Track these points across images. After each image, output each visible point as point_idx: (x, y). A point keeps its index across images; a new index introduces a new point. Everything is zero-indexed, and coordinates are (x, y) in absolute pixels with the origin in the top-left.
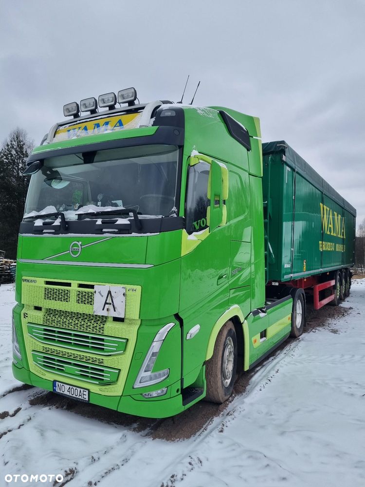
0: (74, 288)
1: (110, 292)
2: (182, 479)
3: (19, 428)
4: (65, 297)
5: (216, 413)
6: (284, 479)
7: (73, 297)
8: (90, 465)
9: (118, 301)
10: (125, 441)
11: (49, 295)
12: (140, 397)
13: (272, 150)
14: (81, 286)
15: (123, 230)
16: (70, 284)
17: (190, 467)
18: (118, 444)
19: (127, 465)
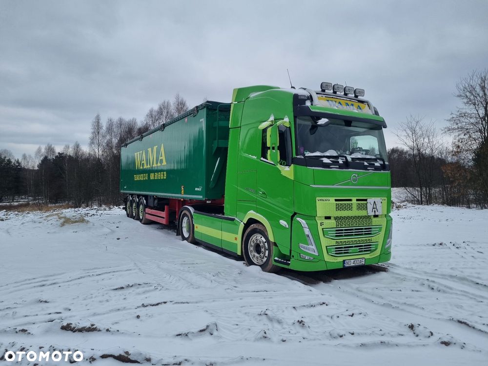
0: (354, 201)
1: (375, 202)
4: (350, 208)
7: (355, 207)
9: (378, 206)
11: (338, 208)
14: (357, 200)
15: (377, 169)
16: (352, 199)
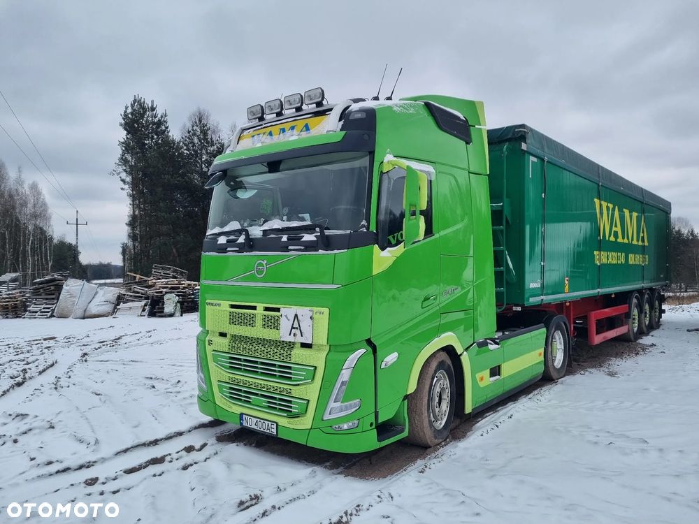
0: (260, 310)
1: (296, 316)
2: (368, 509)
3: (205, 461)
4: (250, 321)
5: (422, 456)
6: (478, 514)
7: (259, 322)
8: (275, 493)
9: (305, 325)
10: (314, 477)
11: (234, 320)
12: (329, 430)
13: (509, 136)
14: (267, 309)
15: (310, 247)
16: (256, 307)
17: (379, 499)
18: (307, 478)
19: (312, 497)
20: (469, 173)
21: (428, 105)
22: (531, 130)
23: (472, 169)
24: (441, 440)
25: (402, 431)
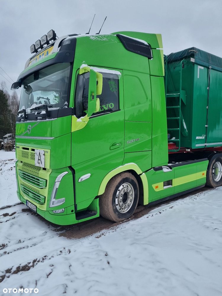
1: (40, 153)
2: (50, 259)
3: (6, 221)
4: (27, 156)
5: (107, 228)
6: (103, 269)
7: (30, 156)
8: (16, 244)
9: (42, 158)
10: (44, 235)
11: (23, 155)
13: (185, 55)
14: (32, 150)
15: (44, 117)
17: (59, 253)
18: (40, 236)
19: (33, 247)
20: (150, 75)
21: (119, 36)
22: (199, 50)
23: (152, 74)
24: (124, 219)
25: (95, 214)
